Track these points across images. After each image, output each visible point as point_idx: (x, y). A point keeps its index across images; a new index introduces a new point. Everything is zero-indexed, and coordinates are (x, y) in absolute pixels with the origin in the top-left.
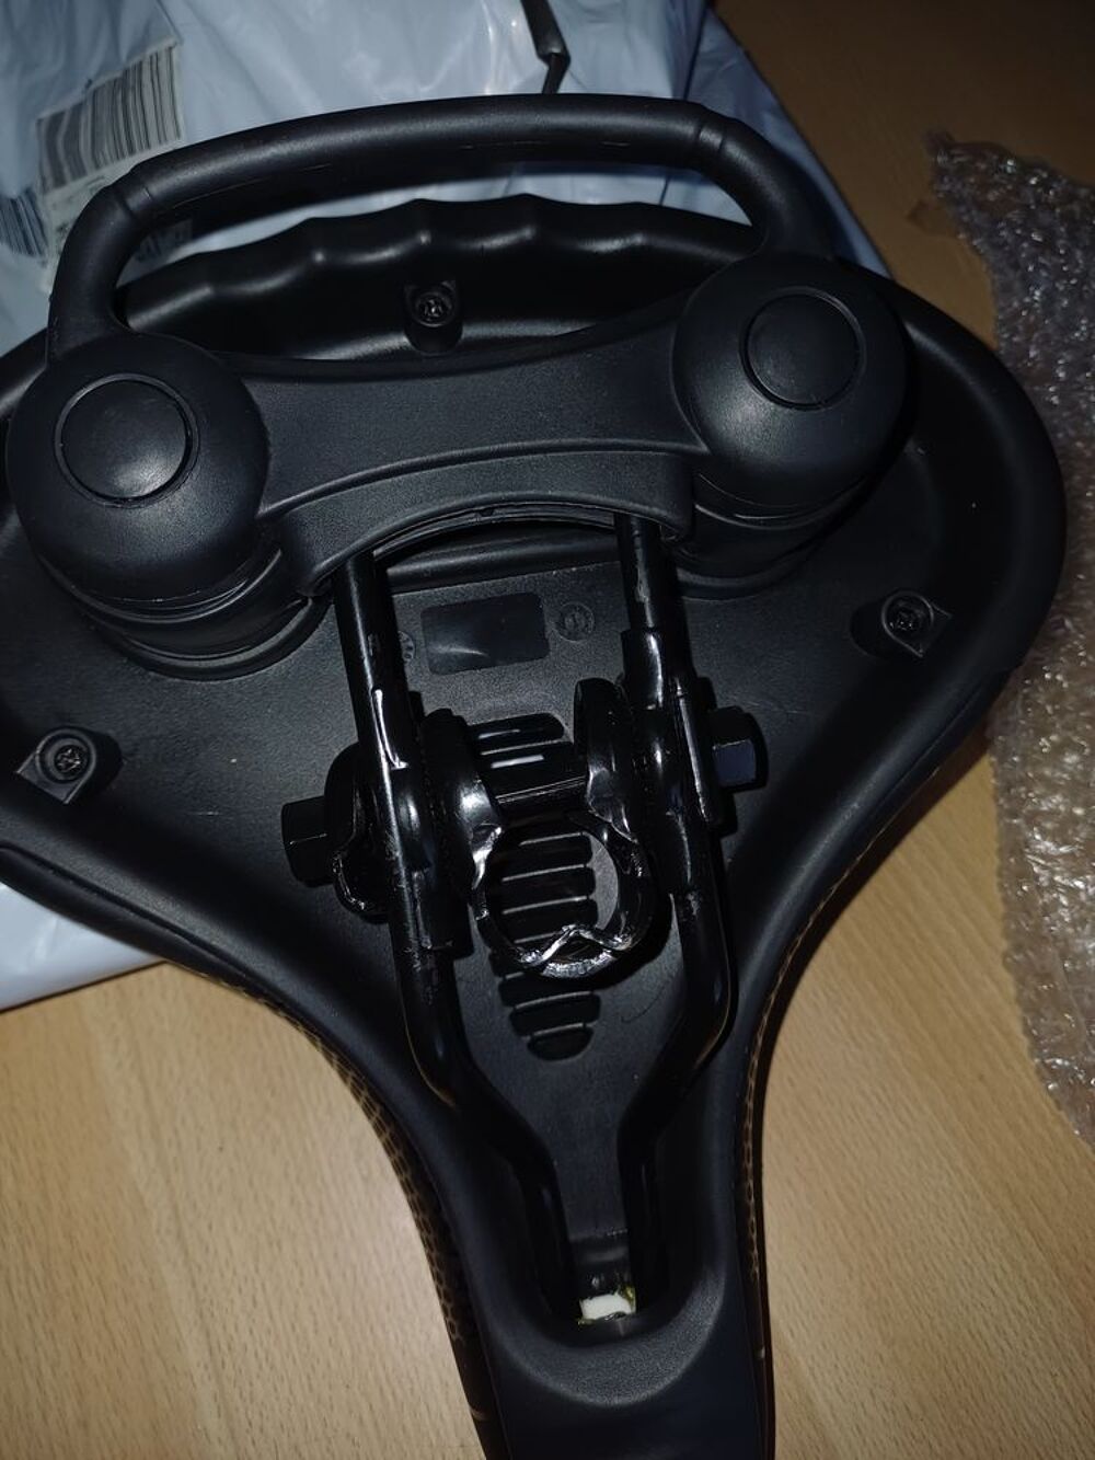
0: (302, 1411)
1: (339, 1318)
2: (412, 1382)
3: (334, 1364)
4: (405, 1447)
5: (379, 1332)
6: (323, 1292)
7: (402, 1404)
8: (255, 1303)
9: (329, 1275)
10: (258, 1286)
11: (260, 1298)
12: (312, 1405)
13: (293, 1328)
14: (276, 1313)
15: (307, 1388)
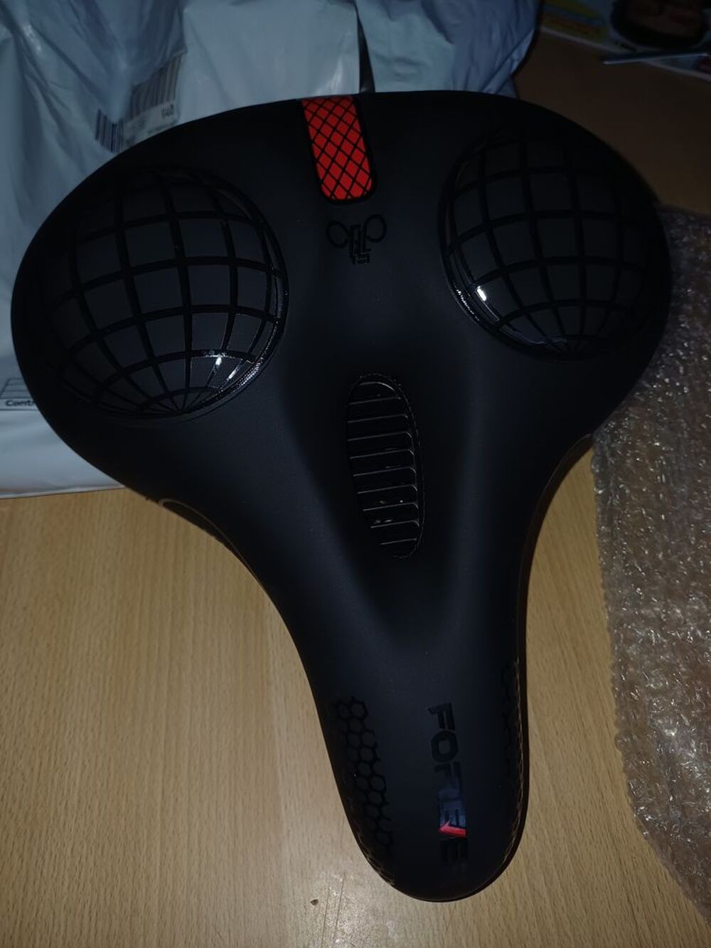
0: (6, 753)
1: (45, 713)
2: (67, 759)
3: (32, 735)
4: (49, 791)
5: (62, 728)
6: (43, 697)
7: (57, 769)
8: (6, 690)
9: (50, 689)
10: (12, 683)
11: (10, 689)
12: (11, 752)
13: (20, 709)
14: (15, 699)
15: (13, 742)
